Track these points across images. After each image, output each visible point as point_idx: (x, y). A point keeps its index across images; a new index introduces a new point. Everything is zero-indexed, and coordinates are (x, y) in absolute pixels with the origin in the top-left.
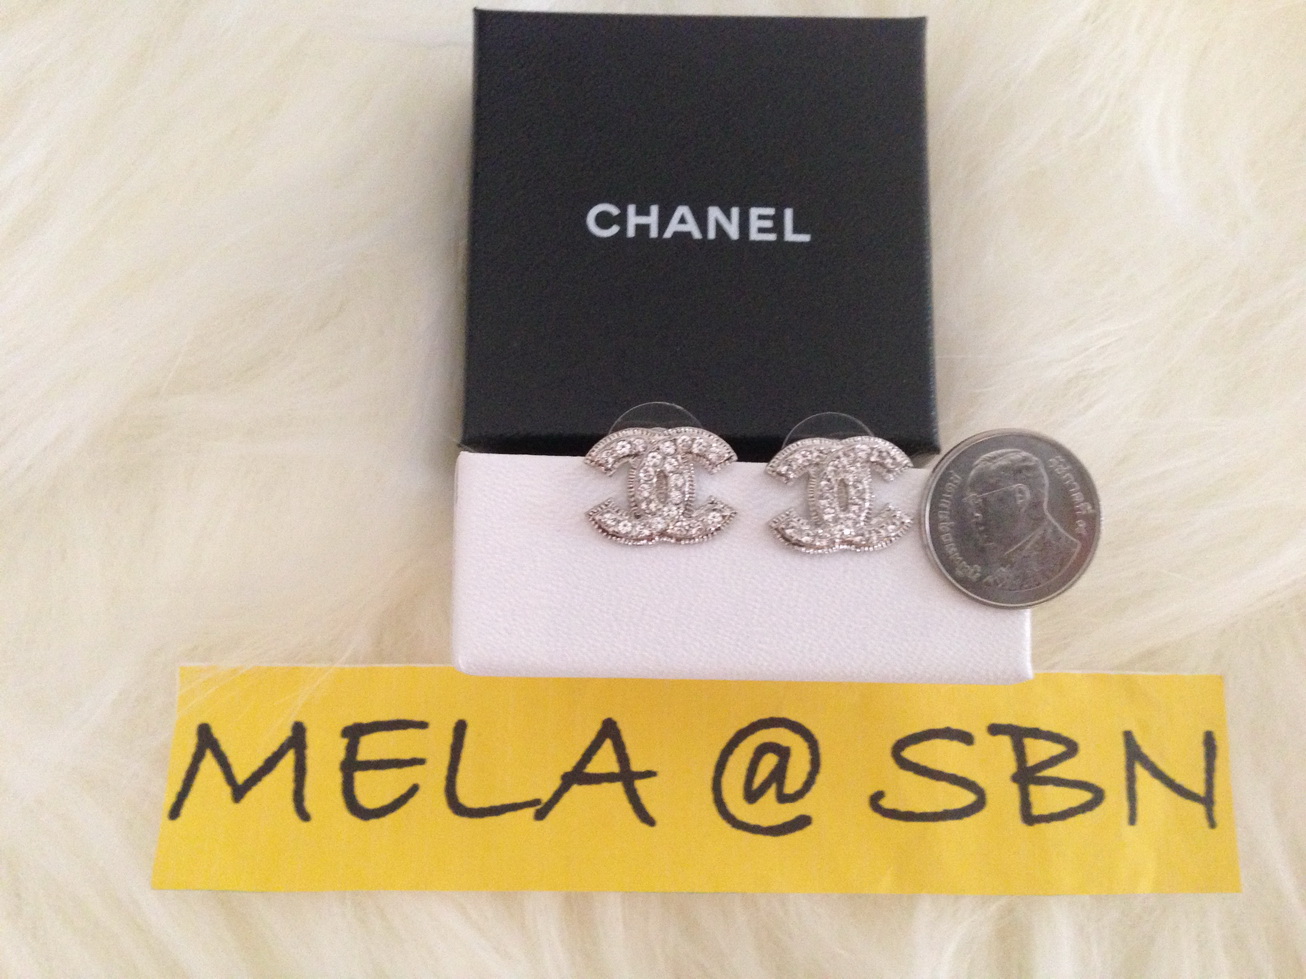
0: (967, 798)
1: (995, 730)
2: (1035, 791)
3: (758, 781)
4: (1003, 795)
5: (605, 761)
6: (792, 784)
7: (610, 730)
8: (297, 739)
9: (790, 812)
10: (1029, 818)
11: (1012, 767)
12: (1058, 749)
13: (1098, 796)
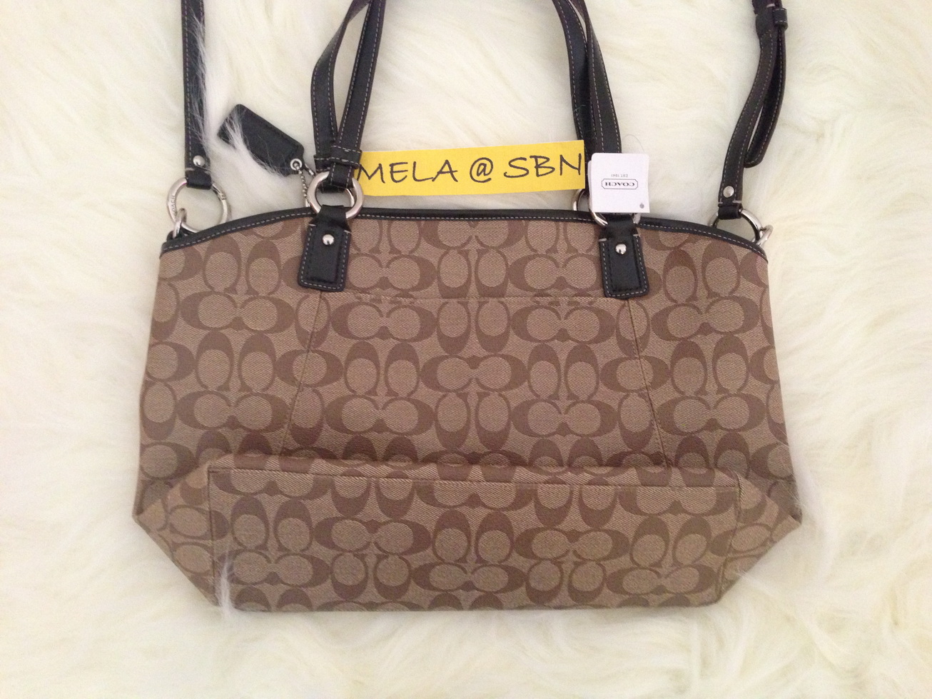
0: (526, 172)
1: (531, 157)
2: (539, 169)
3: (479, 172)
4: (533, 171)
5: (446, 169)
6: (487, 172)
7: (447, 162)
8: (380, 167)
9: (486, 178)
10: (538, 175)
11: (535, 165)
12: (546, 160)
13: (553, 169)
